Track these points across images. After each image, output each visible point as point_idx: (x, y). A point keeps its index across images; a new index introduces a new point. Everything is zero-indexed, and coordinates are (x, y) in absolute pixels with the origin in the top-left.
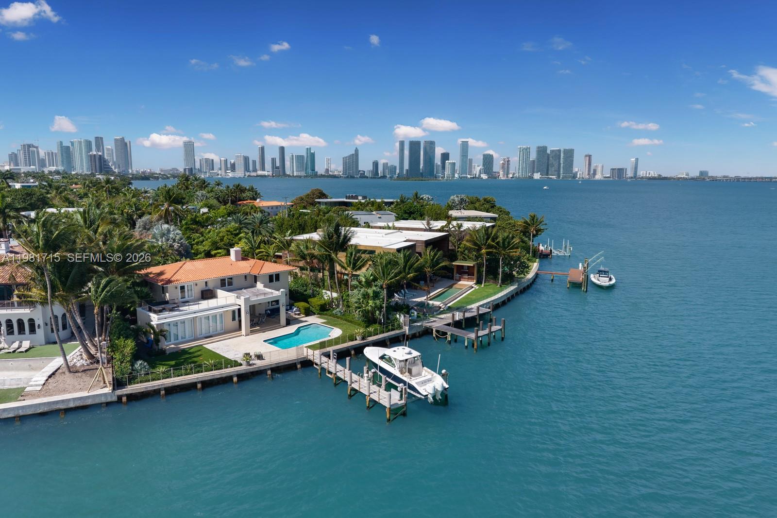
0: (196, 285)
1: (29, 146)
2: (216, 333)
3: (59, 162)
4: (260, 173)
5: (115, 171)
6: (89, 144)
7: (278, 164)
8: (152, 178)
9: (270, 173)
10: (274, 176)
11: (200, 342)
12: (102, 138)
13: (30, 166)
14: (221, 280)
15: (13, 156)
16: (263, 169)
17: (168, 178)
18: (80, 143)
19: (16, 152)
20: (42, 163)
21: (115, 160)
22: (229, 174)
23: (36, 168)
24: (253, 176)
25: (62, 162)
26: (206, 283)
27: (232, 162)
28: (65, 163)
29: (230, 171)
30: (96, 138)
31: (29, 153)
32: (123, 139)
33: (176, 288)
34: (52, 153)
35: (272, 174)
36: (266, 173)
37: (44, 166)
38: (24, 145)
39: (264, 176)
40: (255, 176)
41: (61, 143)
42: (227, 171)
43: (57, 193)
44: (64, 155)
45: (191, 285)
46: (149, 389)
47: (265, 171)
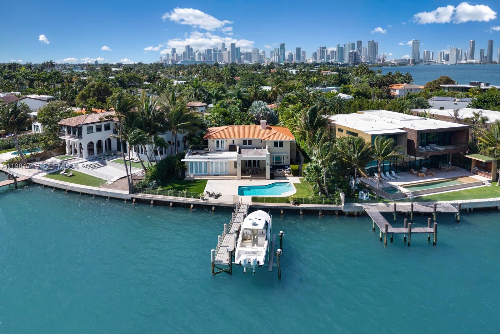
0: (226, 141)
1: (323, 48)
2: (222, 174)
3: (337, 57)
4: (470, 61)
5: (363, 61)
6: (353, 45)
7: (486, 54)
8: (384, 66)
9: (478, 62)
10: (481, 63)
11: (208, 178)
12: (361, 41)
13: (322, 59)
14: (244, 140)
15: (315, 54)
16: (473, 58)
17: (395, 65)
18: (349, 45)
19: (316, 52)
20: (328, 58)
21: (367, 54)
22: (444, 62)
23: (325, 60)
24: (463, 64)
25: (338, 56)
26: (233, 141)
27: (447, 53)
28: (340, 57)
29: (444, 60)
30: (358, 41)
31: (322, 52)
32: (373, 41)
33: (213, 141)
34: (334, 51)
35: (480, 62)
36: (474, 61)
37: (329, 59)
38: (320, 48)
39: (473, 63)
40: (464, 64)
41: (339, 45)
42: (443, 60)
43: (272, 77)
44: (340, 52)
45: (224, 141)
46: (145, 198)
47: (473, 59)
